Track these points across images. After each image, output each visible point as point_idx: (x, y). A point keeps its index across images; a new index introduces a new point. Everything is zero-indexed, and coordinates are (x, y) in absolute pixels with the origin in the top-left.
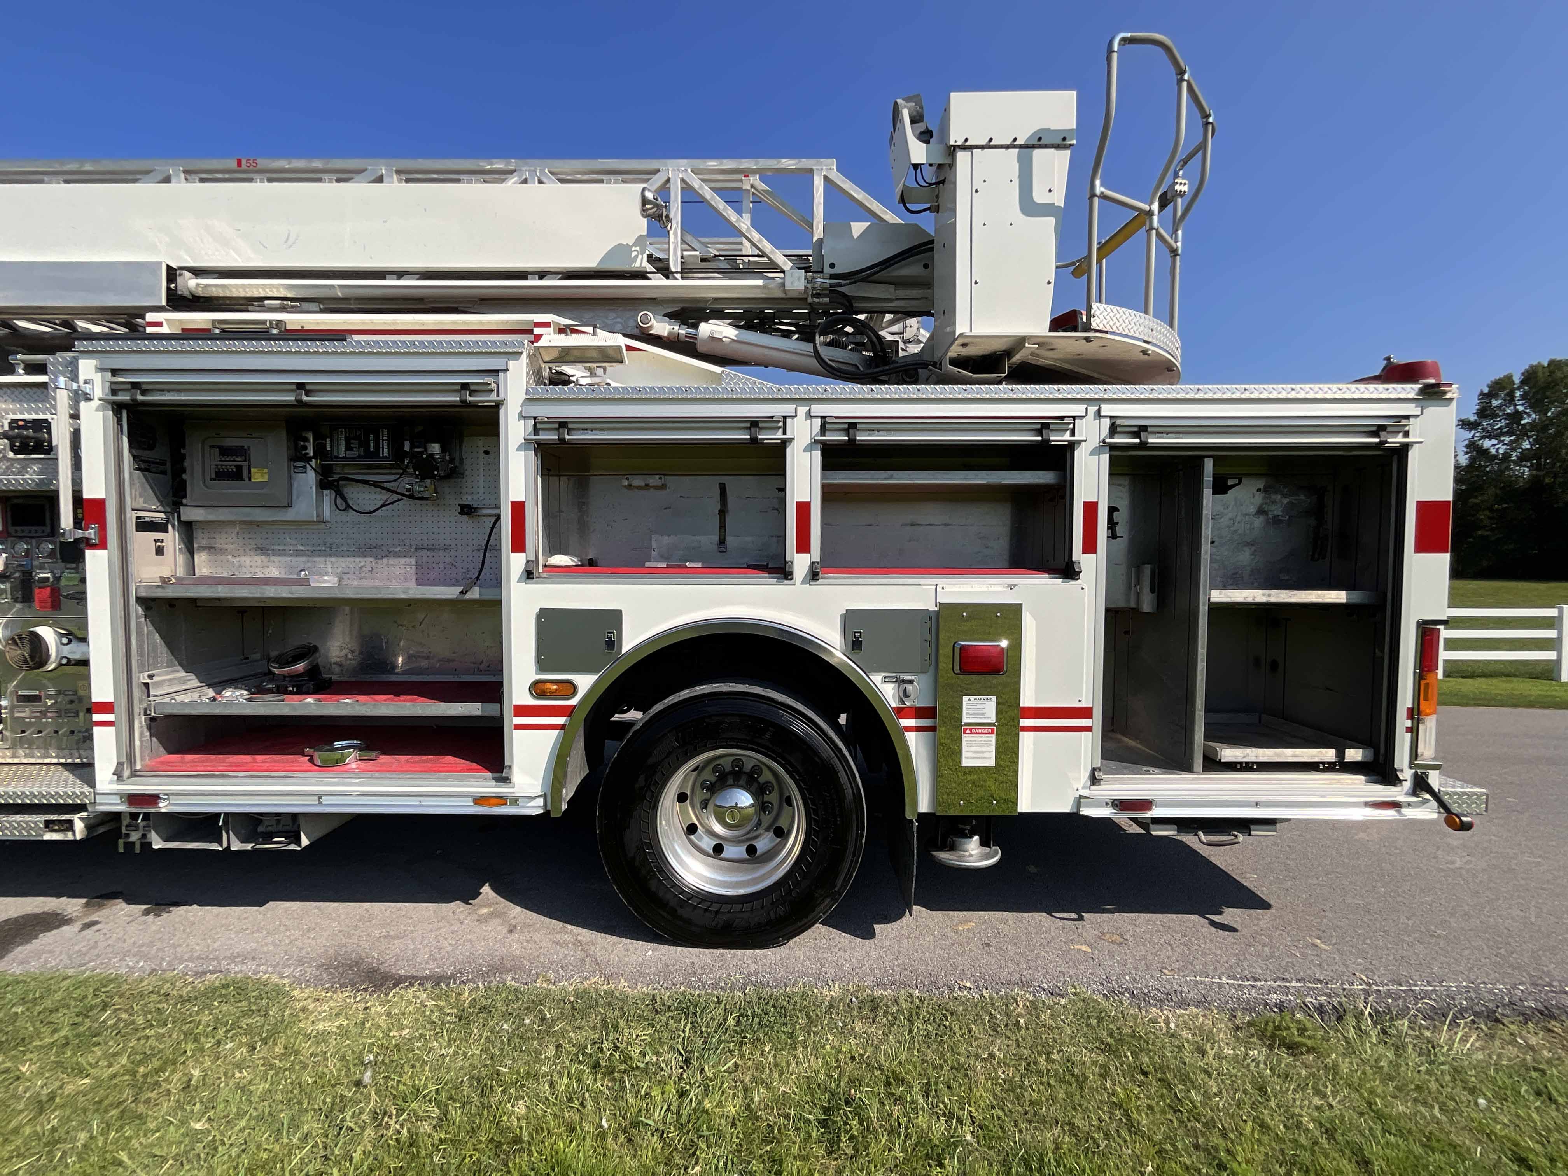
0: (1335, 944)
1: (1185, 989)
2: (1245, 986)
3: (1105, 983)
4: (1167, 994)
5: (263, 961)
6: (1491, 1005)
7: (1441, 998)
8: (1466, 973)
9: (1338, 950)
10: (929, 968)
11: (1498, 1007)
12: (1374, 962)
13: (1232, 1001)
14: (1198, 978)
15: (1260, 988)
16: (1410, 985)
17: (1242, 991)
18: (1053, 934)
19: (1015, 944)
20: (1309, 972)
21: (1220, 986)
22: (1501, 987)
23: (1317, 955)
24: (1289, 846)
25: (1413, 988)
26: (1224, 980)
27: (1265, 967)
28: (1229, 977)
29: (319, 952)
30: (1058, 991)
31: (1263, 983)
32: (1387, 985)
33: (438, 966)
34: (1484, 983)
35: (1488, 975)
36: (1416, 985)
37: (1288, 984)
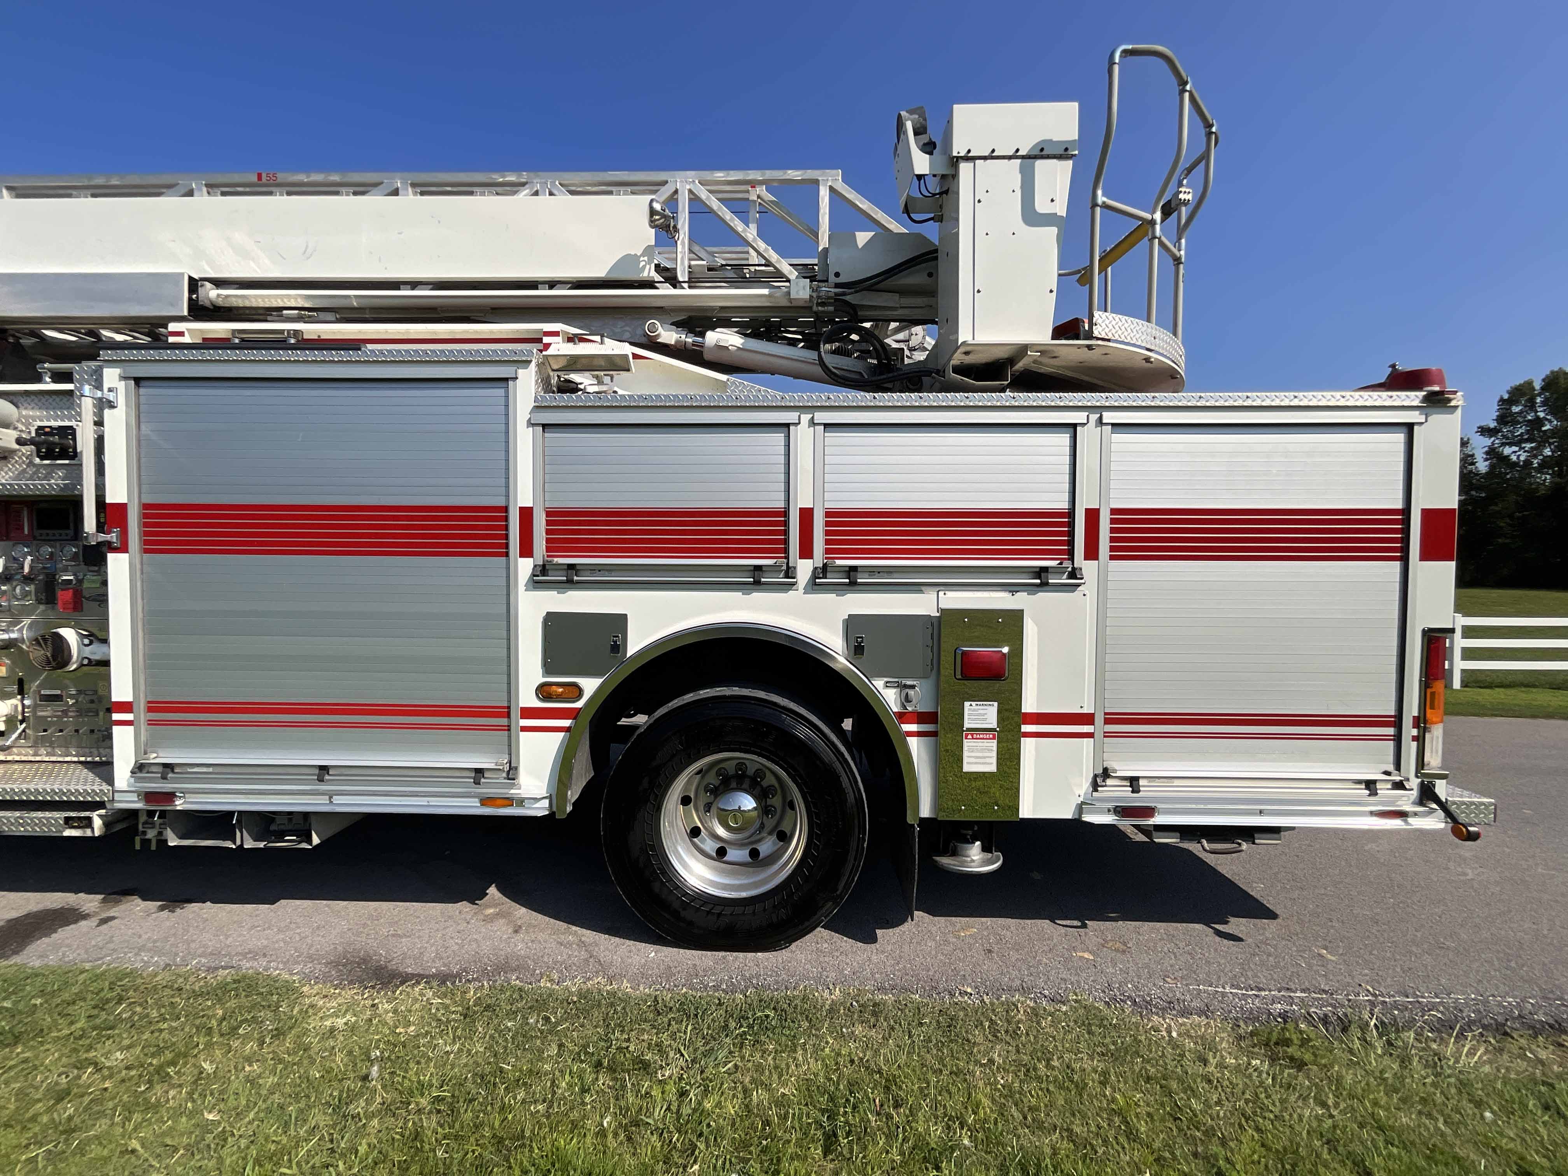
0: (1342, 954)
1: (1188, 998)
2: (1249, 996)
3: (1107, 991)
4: (1170, 1003)
5: (274, 957)
6: (1500, 1019)
7: (1448, 1010)
8: (1475, 985)
9: (1345, 961)
10: (931, 973)
11: (1507, 1020)
12: (1380, 973)
13: (1236, 1010)
14: (1201, 987)
15: (1264, 998)
16: (1418, 996)
17: (1246, 1000)
18: (1055, 941)
19: (1017, 950)
20: (1314, 982)
21: (1224, 995)
22: (1511, 1000)
23: (1323, 966)
24: (1298, 856)
25: (1421, 1000)
26: (1228, 990)
27: (1269, 977)
28: (1232, 986)
29: (327, 949)
30: (1059, 997)
31: (1267, 993)
32: (1393, 996)
33: (445, 965)
34: (1493, 996)
35: (1497, 988)
36: (1423, 997)
37: (1292, 994)
